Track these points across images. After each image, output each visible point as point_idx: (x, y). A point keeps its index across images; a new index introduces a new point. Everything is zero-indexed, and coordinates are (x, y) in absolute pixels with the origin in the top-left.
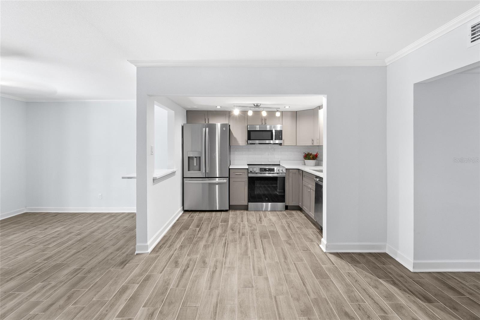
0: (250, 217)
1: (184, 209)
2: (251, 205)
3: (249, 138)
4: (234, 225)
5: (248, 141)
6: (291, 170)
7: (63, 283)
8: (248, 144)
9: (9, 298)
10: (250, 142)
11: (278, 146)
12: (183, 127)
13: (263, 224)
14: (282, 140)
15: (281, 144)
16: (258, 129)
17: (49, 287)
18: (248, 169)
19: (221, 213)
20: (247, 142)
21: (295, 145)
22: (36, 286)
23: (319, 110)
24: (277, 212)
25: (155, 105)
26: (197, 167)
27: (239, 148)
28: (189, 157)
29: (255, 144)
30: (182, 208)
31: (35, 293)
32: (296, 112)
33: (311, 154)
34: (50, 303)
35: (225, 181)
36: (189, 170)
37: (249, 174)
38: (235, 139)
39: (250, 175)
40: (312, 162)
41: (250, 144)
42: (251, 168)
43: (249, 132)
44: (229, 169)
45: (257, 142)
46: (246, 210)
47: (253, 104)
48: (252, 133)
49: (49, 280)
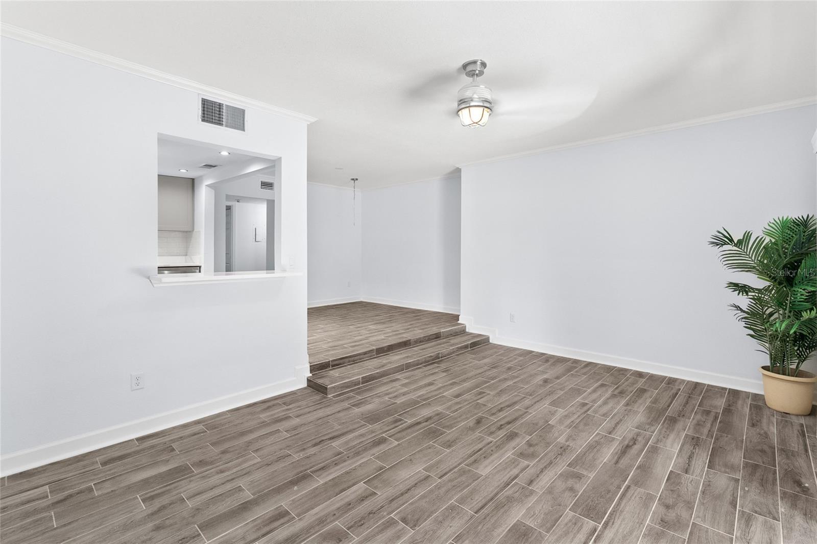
7: (378, 395)
9: (425, 397)
17: (391, 396)
22: (402, 401)
31: (404, 394)
34: (394, 383)
49: (389, 403)
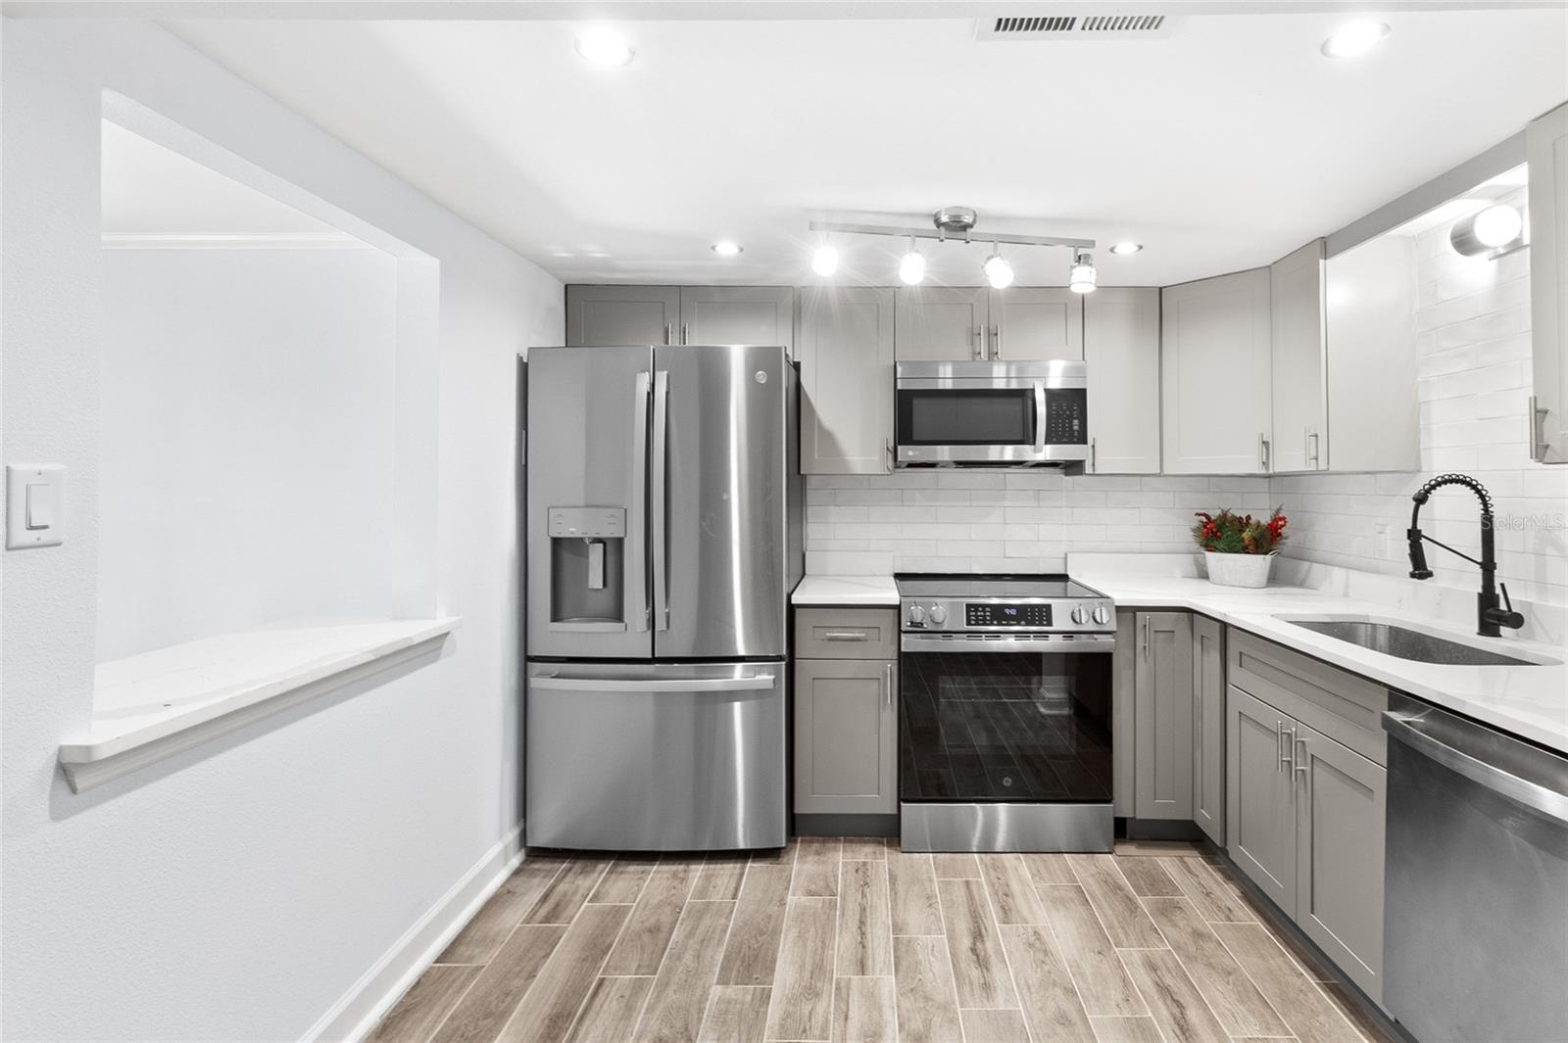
0: (914, 917)
1: (530, 844)
2: (918, 816)
3: (905, 432)
4: (806, 1008)
5: (899, 447)
6: (1148, 615)
8: (897, 466)
10: (909, 453)
11: (1057, 477)
12: (524, 369)
13: (1000, 1004)
14: (1085, 443)
15: (1073, 467)
16: (948, 385)
18: (898, 608)
19: (739, 865)
20: (891, 456)
21: (1158, 471)
23: (1322, 262)
24: (1065, 855)
25: (104, 122)
26: (605, 601)
27: (853, 487)
28: (557, 543)
29: (933, 465)
30: (512, 835)
32: (1161, 289)
33: (1242, 524)
35: (765, 677)
36: (556, 617)
37: (902, 635)
38: (828, 437)
39: (912, 644)
40: (1256, 565)
41: (911, 465)
42: (916, 604)
43: (906, 404)
44: (792, 608)
45: (944, 453)
46: (890, 845)
47: (927, 216)
48: (918, 404)
